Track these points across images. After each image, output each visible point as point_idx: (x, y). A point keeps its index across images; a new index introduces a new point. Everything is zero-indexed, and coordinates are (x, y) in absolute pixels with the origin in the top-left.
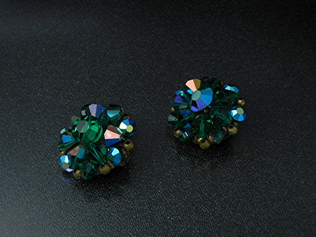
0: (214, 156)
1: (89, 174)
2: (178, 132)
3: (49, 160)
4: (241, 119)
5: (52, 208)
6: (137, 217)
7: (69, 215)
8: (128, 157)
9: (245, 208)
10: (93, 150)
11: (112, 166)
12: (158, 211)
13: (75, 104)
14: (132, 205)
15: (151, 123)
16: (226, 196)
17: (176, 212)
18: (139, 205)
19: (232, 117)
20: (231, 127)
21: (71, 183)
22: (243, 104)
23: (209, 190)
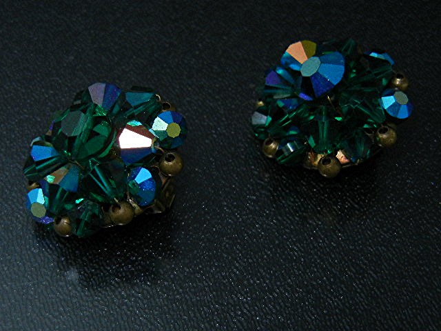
0: (346, 195)
1: (87, 224)
2: (273, 146)
3: (6, 203)
4: (403, 114)
5: (9, 299)
6: (190, 319)
7: (43, 313)
8: (171, 195)
9: (417, 298)
10: (94, 170)
11: (137, 208)
12: (235, 306)
13: (64, 97)
14: (179, 293)
15: (215, 133)
16: (376, 273)
17: (274, 307)
18: (195, 294)
19: (385, 110)
20: (384, 131)
21: (51, 249)
22: (405, 85)
23: (340, 262)
